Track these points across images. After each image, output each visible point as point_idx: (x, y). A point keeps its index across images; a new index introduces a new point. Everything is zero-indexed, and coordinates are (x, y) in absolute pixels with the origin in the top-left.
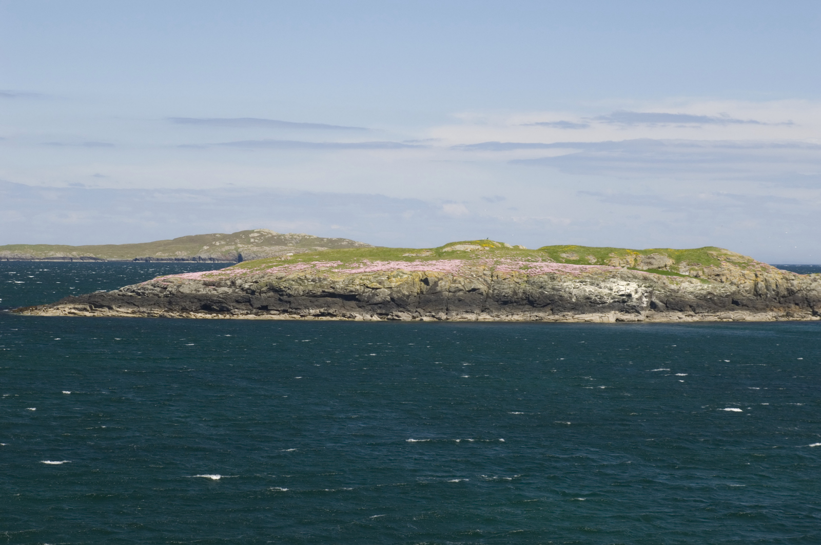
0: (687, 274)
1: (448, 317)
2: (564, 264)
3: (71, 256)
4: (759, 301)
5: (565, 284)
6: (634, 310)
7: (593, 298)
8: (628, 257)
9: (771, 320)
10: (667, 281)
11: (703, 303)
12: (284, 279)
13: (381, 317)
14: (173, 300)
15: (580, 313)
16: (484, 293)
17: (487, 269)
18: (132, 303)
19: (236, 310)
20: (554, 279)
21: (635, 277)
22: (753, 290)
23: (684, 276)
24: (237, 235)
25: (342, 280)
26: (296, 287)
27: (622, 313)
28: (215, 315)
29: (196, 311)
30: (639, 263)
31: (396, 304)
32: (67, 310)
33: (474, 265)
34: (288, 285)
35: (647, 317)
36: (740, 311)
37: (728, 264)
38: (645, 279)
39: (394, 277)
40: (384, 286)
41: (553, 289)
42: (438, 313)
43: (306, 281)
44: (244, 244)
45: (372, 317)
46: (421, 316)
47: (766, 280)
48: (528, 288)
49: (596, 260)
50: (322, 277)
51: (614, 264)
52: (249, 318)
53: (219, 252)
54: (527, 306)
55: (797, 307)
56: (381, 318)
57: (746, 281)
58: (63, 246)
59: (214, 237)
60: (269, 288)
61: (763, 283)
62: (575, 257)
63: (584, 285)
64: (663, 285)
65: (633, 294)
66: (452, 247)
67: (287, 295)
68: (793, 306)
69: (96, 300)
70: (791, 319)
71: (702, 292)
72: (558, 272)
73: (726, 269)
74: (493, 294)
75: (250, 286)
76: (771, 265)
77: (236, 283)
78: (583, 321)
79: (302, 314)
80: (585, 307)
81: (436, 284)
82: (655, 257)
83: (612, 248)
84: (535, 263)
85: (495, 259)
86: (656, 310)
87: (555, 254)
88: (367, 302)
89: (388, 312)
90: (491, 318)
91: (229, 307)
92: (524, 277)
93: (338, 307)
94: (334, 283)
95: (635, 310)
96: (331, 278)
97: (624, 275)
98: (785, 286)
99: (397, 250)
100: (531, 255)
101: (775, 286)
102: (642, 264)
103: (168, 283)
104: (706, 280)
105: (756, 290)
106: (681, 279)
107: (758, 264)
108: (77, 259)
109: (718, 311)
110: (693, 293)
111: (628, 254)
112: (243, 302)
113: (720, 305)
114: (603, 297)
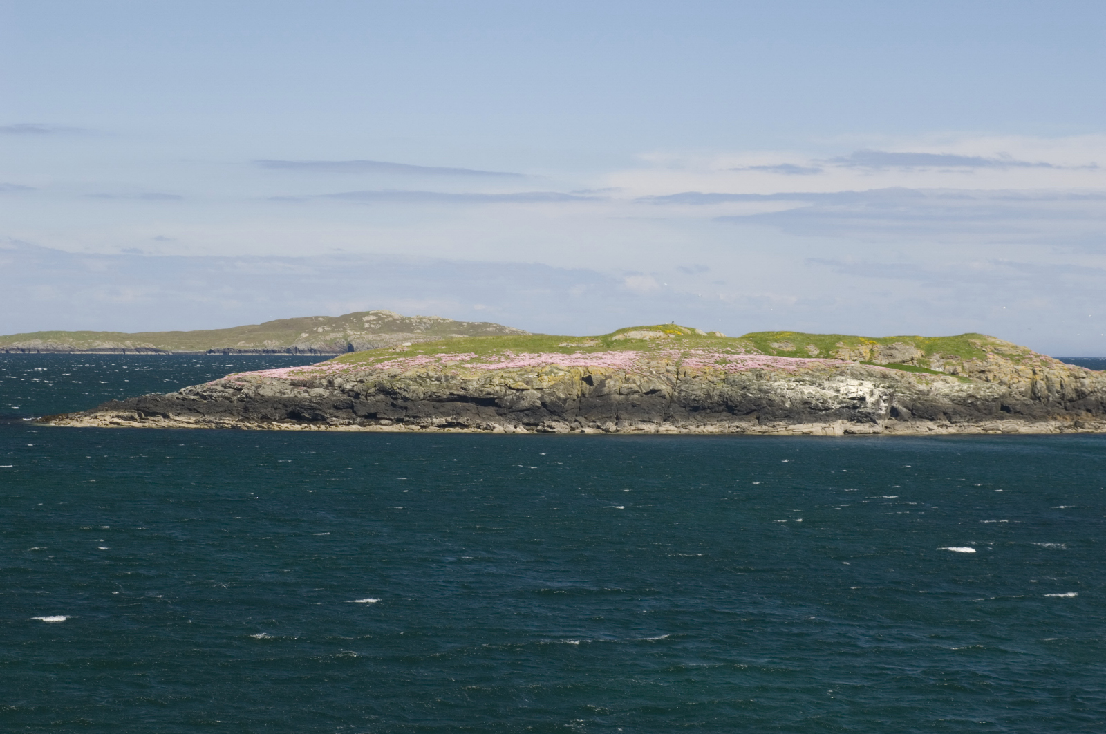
0: (941, 370)
1: (618, 429)
2: (775, 357)
3: (123, 347)
4: (1038, 406)
5: (776, 384)
6: (868, 419)
7: (814, 402)
8: (862, 347)
9: (1054, 432)
10: (913, 380)
11: (962, 409)
12: (398, 378)
13: (529, 427)
14: (250, 405)
15: (796, 422)
16: (667, 396)
17: (671, 364)
18: (194, 409)
19: (334, 419)
20: (761, 377)
21: (870, 375)
22: (1029, 392)
23: (936, 373)
24: (346, 319)
25: (477, 378)
26: (414, 387)
27: (853, 422)
28: (306, 425)
29: (281, 420)
30: (876, 355)
31: (550, 411)
32: (108, 419)
33: (654, 358)
34: (403, 385)
35: (886, 427)
36: (1011, 420)
37: (996, 356)
38: (884, 377)
39: (546, 374)
40: (533, 386)
41: (760, 390)
42: (605, 423)
43: (428, 380)
44: (355, 330)
45: (516, 427)
46: (582, 427)
47: (1047, 377)
48: (726, 389)
49: (818, 352)
50: (450, 375)
51: (842, 357)
52: (352, 430)
53: (322, 340)
54: (724, 414)
55: (1089, 414)
56: (528, 430)
57: (1020, 379)
58: (113, 333)
59: (315, 321)
60: (378, 390)
61: (1043, 382)
62: (790, 348)
63: (801, 385)
64: (907, 385)
65: (867, 397)
66: (625, 334)
67: (402, 398)
68: (1083, 413)
69: (147, 405)
70: (1080, 430)
71: (960, 395)
72: (767, 368)
73: (994, 363)
74: (679, 397)
75: (353, 386)
76: (1054, 358)
77: (334, 383)
78: (800, 433)
79: (422, 424)
80: (802, 414)
81: (602, 383)
82: (898, 348)
83: (840, 335)
84: (736, 355)
85: (682, 351)
86: (898, 418)
87: (763, 344)
88: (509, 408)
89: (537, 422)
90: (676, 429)
91: (325, 415)
92: (721, 374)
93: (471, 415)
94: (465, 382)
95: (870, 418)
96: (461, 376)
97: (855, 372)
98: (1073, 386)
99: (550, 338)
100: (730, 345)
101: (1059, 386)
102: (880, 357)
103: (243, 383)
104: (966, 378)
105: (1033, 392)
106: (933, 378)
107: (1037, 356)
108: (132, 350)
109: (981, 420)
110: (948, 395)
111: (862, 343)
112: (344, 408)
113: (985, 411)
114: (827, 401)
